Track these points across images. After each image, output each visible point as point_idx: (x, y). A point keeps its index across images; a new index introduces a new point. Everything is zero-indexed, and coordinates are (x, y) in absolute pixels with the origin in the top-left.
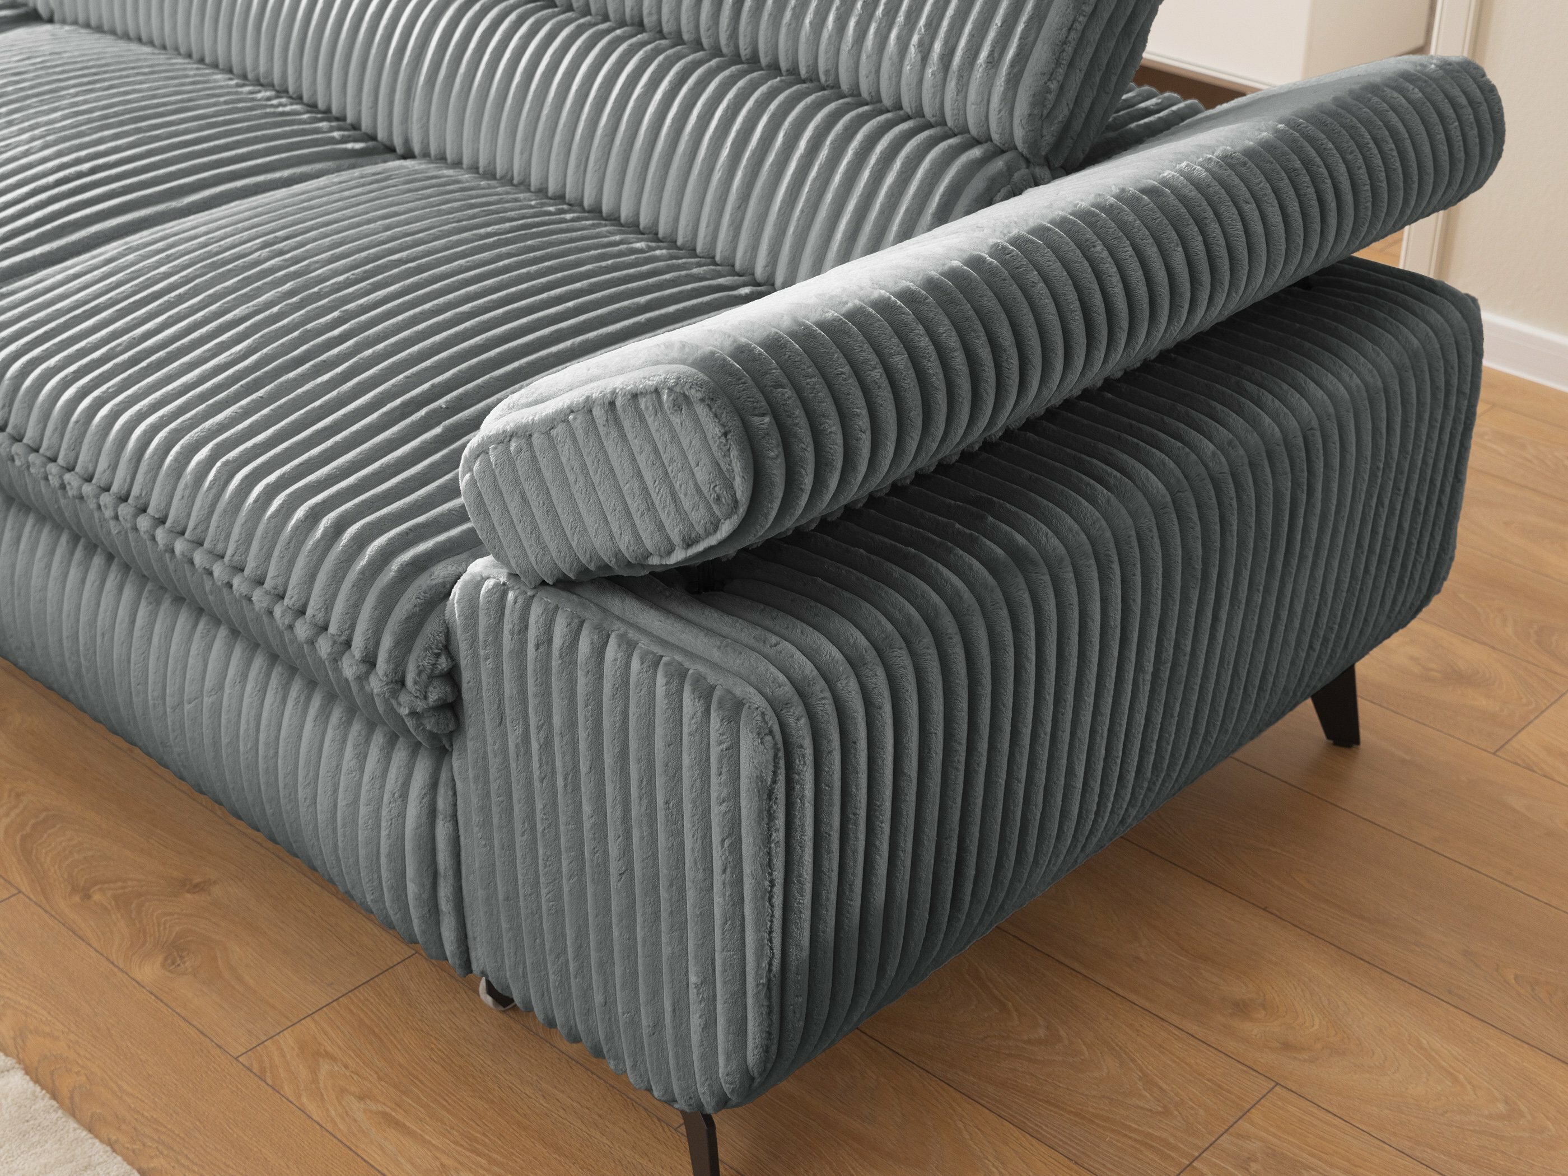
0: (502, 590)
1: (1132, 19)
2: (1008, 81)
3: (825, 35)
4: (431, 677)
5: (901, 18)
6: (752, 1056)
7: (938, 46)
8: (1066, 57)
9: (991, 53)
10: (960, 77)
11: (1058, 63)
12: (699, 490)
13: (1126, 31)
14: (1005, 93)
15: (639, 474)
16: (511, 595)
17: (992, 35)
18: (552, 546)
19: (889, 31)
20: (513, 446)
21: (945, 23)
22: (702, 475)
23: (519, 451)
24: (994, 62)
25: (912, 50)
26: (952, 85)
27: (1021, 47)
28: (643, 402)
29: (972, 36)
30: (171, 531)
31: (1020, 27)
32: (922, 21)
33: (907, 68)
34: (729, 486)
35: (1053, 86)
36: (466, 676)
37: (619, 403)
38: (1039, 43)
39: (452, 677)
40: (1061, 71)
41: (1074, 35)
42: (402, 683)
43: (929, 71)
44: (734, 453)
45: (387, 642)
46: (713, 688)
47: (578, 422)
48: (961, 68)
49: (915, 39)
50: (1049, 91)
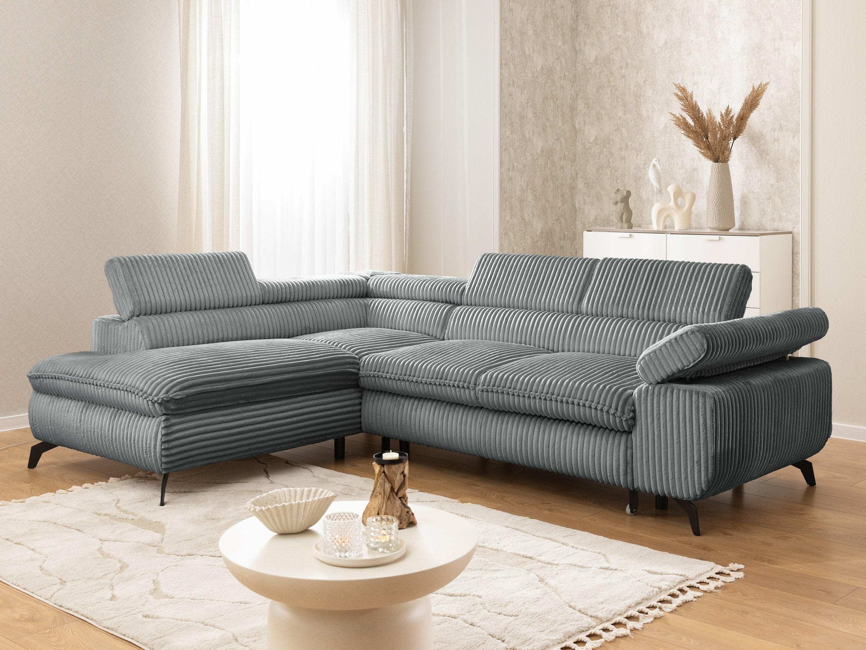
0: (648, 388)
1: (743, 302)
2: (719, 313)
3: (672, 312)
4: (630, 411)
5: (691, 305)
6: (710, 475)
7: (701, 309)
8: (731, 308)
9: (714, 308)
10: (707, 314)
11: (729, 309)
12: (697, 349)
13: (742, 305)
14: (718, 316)
15: (683, 351)
16: (650, 387)
17: (713, 305)
18: (662, 373)
19: (688, 308)
20: (651, 355)
21: (702, 304)
22: (697, 346)
23: (653, 355)
24: (715, 310)
25: (695, 311)
26: (705, 316)
27: (721, 306)
28: (683, 336)
29: (709, 306)
30: (562, 396)
31: (720, 302)
32: (696, 305)
33: (694, 315)
34: (703, 346)
35: (729, 314)
36: (637, 410)
37: (678, 337)
38: (725, 305)
39: (634, 411)
40: (730, 311)
41: (732, 304)
42: (624, 413)
43: (699, 315)
44: (704, 340)
45: (621, 404)
46: (699, 392)
47: (667, 345)
48: (707, 313)
49: (695, 309)
50: (728, 315)
